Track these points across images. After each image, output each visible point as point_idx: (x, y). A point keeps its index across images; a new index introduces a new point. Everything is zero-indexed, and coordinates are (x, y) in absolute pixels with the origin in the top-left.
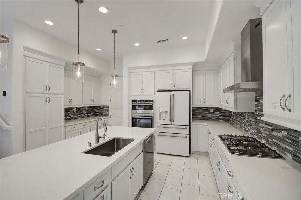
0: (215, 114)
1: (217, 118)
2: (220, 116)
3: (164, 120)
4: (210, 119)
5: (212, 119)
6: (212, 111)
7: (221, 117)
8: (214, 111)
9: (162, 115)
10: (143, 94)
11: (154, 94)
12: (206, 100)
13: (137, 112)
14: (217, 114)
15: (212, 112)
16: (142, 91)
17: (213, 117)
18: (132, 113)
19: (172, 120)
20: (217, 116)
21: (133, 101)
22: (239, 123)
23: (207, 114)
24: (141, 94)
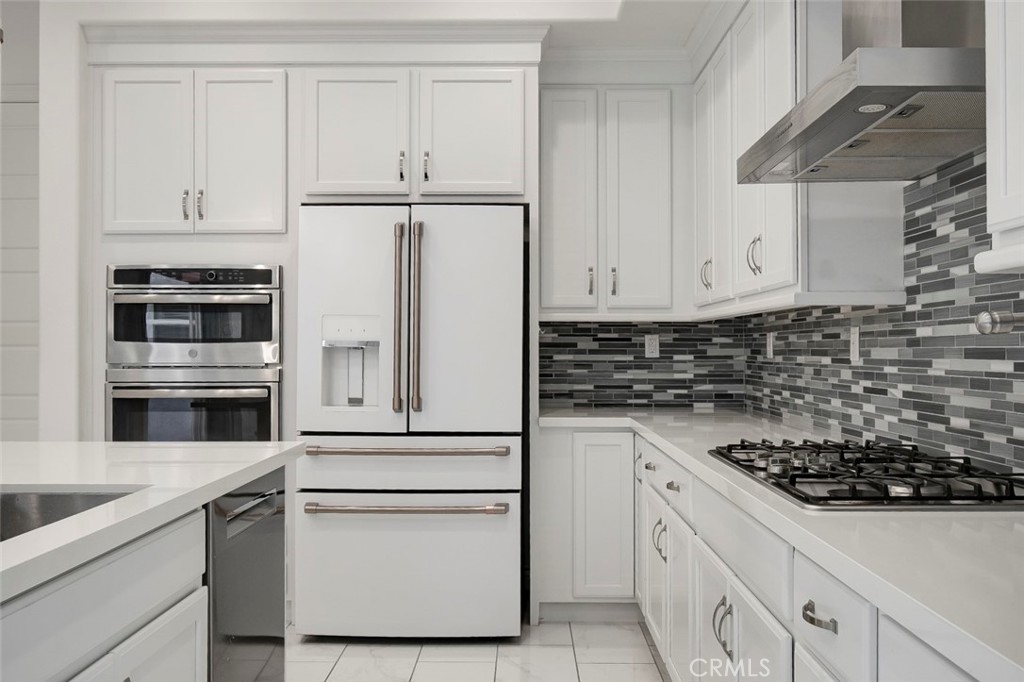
0: (671, 370)
1: (685, 392)
2: (699, 379)
3: (356, 402)
4: (645, 401)
5: (657, 397)
6: (652, 347)
7: (704, 382)
8: (667, 350)
9: (340, 373)
10: (201, 226)
11: (280, 227)
12: (621, 273)
13: (152, 360)
14: (685, 367)
15: (657, 355)
16: (194, 205)
17: (662, 386)
18: (114, 365)
19: (408, 399)
20: (684, 381)
21: (123, 276)
22: (809, 398)
23: (622, 367)
24: (187, 226)
